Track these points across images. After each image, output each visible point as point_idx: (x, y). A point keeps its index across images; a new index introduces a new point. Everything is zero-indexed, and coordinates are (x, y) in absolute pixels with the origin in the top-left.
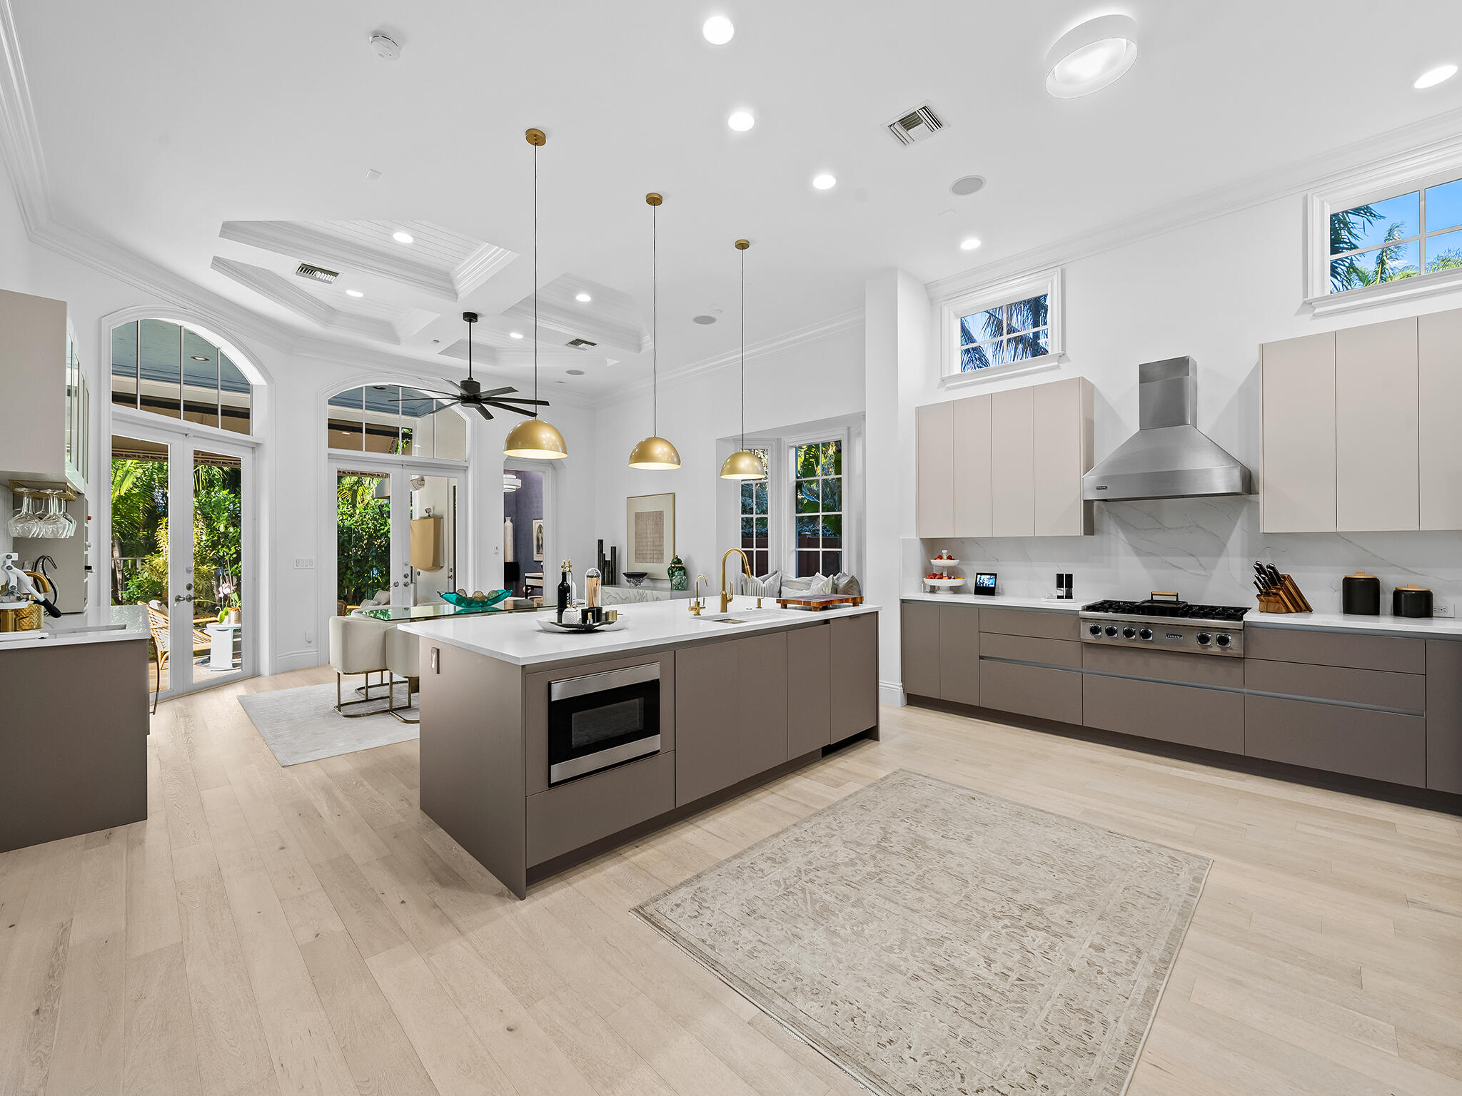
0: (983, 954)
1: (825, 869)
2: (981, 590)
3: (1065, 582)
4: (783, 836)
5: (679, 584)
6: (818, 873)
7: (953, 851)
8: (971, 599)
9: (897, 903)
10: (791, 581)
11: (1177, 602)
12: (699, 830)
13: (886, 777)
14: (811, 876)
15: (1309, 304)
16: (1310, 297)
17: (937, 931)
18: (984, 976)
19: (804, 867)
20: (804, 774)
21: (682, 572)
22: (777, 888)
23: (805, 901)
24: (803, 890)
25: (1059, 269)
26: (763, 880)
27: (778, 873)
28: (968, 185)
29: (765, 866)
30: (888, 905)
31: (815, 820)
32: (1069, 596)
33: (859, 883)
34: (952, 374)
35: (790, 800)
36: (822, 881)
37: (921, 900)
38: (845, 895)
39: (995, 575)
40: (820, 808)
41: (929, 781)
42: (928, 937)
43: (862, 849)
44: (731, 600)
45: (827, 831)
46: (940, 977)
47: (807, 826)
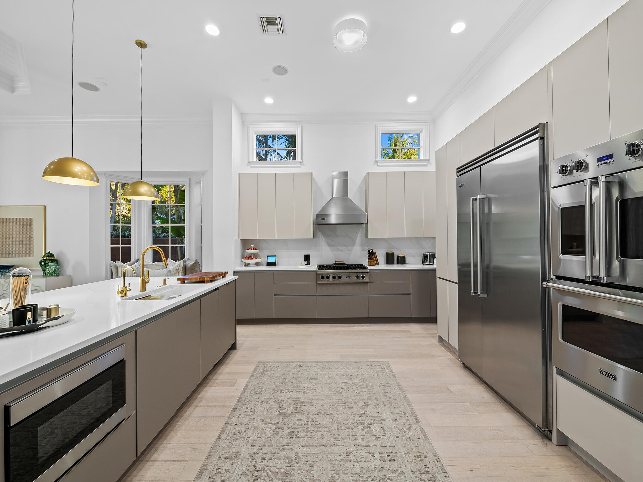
0: (367, 451)
1: (264, 446)
2: (269, 264)
3: (307, 258)
4: (225, 436)
5: (54, 272)
6: (263, 451)
7: (314, 399)
8: (265, 268)
9: (314, 446)
10: (151, 265)
11: (343, 264)
12: (157, 464)
13: (255, 370)
14: (261, 455)
15: (377, 161)
16: (377, 159)
17: (342, 451)
18: (377, 464)
19: (252, 452)
20: (208, 385)
21: (55, 263)
22: (247, 479)
23: (270, 477)
24: (263, 469)
25: (300, 125)
26: (232, 478)
27: (239, 467)
28: (280, 70)
29: (227, 466)
30: (312, 449)
31: (237, 413)
32: (309, 264)
33: (287, 444)
34: (253, 161)
35: (211, 406)
36: (269, 456)
37: (322, 437)
38: (287, 458)
39: (276, 256)
40: (233, 404)
41: (276, 364)
42: (342, 458)
43: (274, 421)
44: (148, 282)
45: (248, 418)
46: (364, 479)
47: (234, 420)
